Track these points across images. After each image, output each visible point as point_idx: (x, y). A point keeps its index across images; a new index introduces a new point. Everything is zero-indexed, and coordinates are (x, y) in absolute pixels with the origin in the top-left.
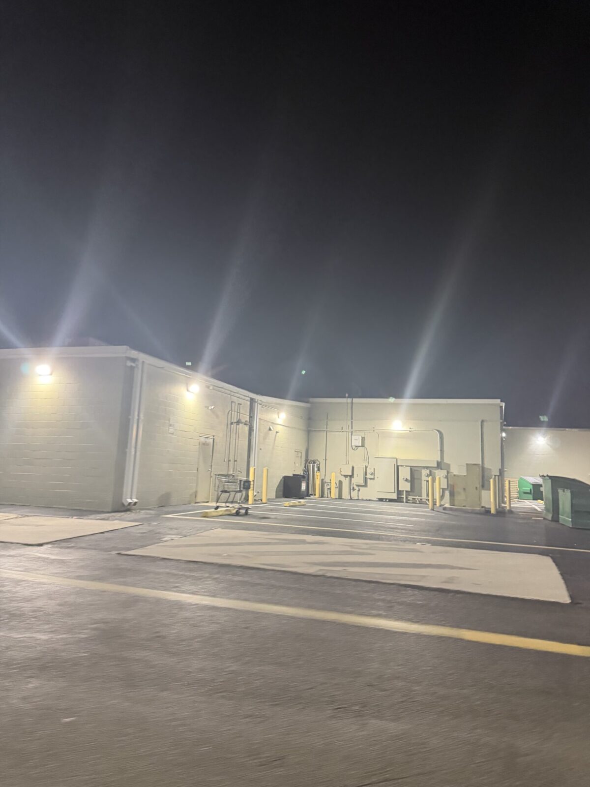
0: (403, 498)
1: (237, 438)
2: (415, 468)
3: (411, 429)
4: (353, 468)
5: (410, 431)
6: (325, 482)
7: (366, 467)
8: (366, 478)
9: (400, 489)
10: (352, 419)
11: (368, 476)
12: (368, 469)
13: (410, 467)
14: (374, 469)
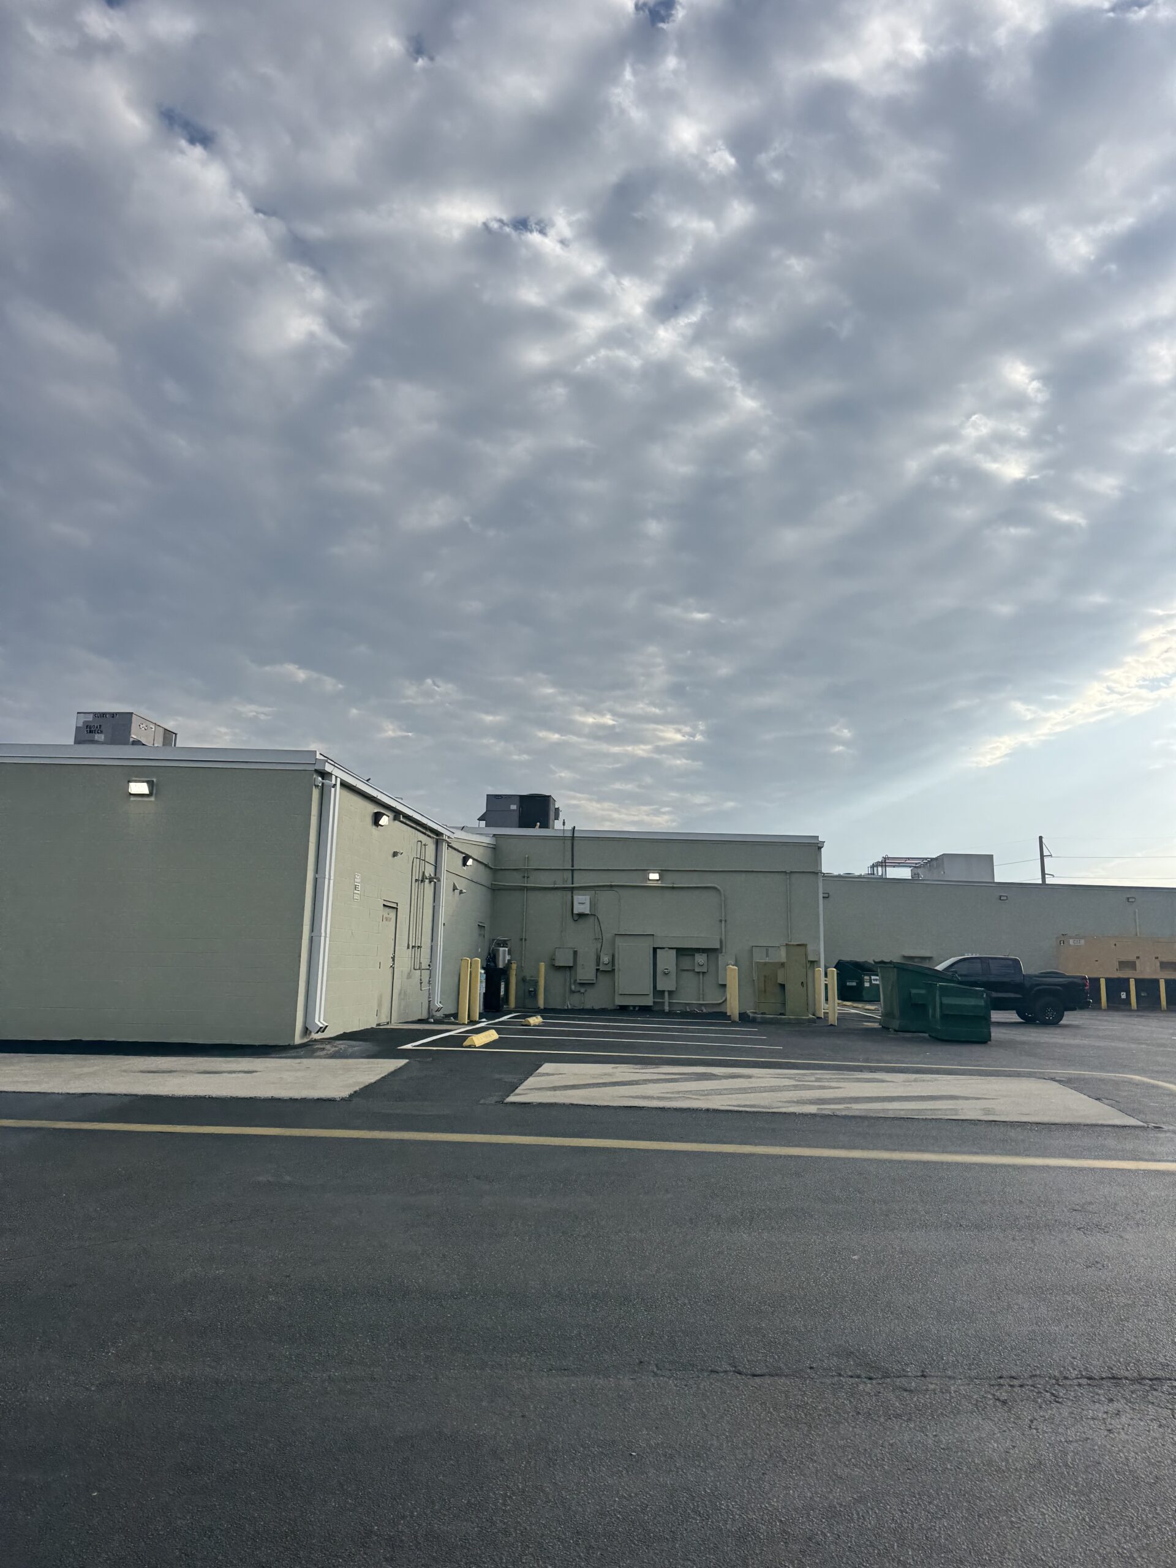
0: (664, 1002)
1: (421, 907)
2: (684, 952)
3: (674, 883)
4: (575, 953)
5: (673, 889)
6: (524, 981)
7: (599, 952)
8: (597, 970)
9: (658, 989)
10: (573, 865)
11: (602, 968)
12: (601, 954)
13: (675, 950)
14: (613, 956)
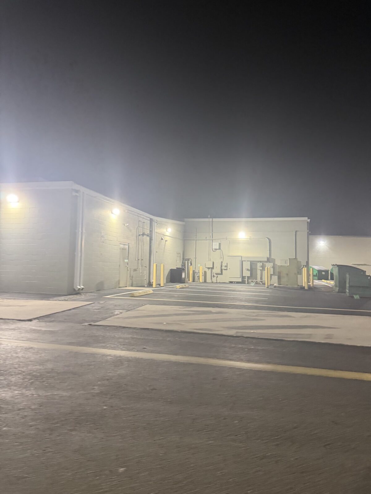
0: (245, 281)
1: (143, 245)
2: (253, 262)
3: (250, 237)
4: (213, 263)
5: (250, 239)
6: (196, 273)
7: (222, 262)
8: (221, 269)
9: (244, 275)
10: (212, 232)
11: (223, 268)
12: (223, 263)
13: (250, 262)
14: (227, 263)
